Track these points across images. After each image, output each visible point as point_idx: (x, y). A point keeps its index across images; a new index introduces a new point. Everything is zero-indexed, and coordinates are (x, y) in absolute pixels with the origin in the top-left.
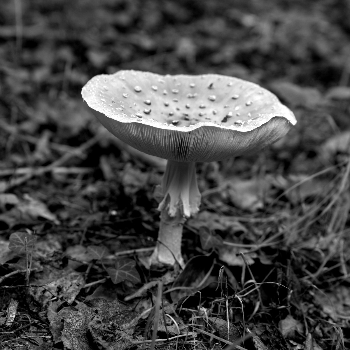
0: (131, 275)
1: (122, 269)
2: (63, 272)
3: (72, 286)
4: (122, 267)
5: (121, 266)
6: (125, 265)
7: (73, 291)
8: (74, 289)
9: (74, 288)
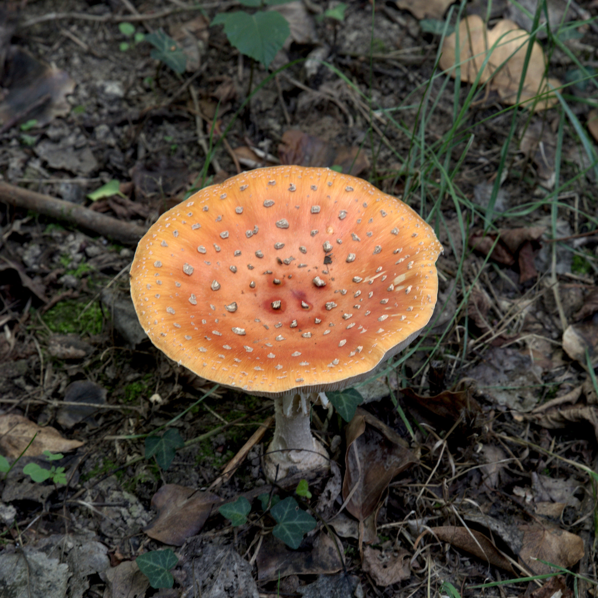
0: (303, 522)
1: (286, 520)
2: (205, 558)
3: (239, 577)
4: (284, 517)
5: (282, 516)
6: (286, 512)
7: (245, 582)
8: (244, 580)
9: (243, 577)
